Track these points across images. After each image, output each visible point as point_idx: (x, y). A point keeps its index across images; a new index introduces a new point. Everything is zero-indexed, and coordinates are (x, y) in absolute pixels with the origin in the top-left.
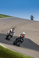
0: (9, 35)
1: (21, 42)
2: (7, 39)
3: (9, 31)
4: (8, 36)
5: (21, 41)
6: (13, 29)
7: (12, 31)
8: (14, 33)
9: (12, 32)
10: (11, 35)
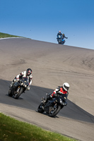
0: (19, 85)
1: (59, 107)
2: (11, 95)
3: (18, 76)
4: (14, 89)
5: (59, 104)
6: (28, 70)
7: (25, 76)
8: (31, 82)
9: (26, 79)
10: (23, 86)
